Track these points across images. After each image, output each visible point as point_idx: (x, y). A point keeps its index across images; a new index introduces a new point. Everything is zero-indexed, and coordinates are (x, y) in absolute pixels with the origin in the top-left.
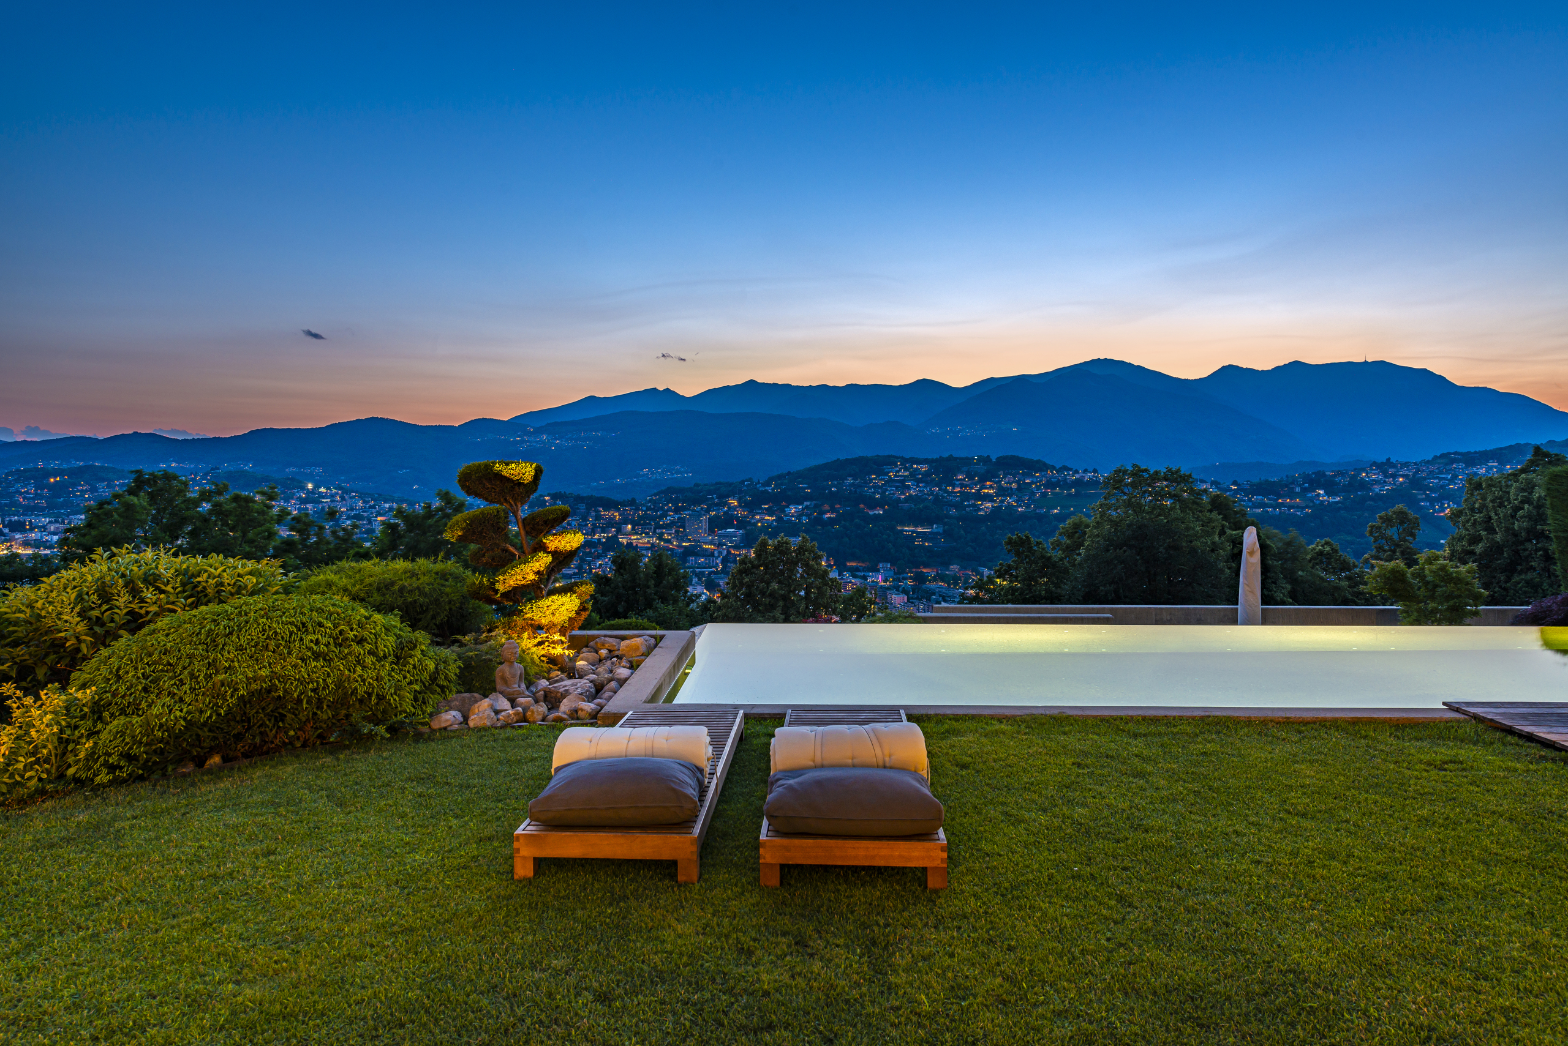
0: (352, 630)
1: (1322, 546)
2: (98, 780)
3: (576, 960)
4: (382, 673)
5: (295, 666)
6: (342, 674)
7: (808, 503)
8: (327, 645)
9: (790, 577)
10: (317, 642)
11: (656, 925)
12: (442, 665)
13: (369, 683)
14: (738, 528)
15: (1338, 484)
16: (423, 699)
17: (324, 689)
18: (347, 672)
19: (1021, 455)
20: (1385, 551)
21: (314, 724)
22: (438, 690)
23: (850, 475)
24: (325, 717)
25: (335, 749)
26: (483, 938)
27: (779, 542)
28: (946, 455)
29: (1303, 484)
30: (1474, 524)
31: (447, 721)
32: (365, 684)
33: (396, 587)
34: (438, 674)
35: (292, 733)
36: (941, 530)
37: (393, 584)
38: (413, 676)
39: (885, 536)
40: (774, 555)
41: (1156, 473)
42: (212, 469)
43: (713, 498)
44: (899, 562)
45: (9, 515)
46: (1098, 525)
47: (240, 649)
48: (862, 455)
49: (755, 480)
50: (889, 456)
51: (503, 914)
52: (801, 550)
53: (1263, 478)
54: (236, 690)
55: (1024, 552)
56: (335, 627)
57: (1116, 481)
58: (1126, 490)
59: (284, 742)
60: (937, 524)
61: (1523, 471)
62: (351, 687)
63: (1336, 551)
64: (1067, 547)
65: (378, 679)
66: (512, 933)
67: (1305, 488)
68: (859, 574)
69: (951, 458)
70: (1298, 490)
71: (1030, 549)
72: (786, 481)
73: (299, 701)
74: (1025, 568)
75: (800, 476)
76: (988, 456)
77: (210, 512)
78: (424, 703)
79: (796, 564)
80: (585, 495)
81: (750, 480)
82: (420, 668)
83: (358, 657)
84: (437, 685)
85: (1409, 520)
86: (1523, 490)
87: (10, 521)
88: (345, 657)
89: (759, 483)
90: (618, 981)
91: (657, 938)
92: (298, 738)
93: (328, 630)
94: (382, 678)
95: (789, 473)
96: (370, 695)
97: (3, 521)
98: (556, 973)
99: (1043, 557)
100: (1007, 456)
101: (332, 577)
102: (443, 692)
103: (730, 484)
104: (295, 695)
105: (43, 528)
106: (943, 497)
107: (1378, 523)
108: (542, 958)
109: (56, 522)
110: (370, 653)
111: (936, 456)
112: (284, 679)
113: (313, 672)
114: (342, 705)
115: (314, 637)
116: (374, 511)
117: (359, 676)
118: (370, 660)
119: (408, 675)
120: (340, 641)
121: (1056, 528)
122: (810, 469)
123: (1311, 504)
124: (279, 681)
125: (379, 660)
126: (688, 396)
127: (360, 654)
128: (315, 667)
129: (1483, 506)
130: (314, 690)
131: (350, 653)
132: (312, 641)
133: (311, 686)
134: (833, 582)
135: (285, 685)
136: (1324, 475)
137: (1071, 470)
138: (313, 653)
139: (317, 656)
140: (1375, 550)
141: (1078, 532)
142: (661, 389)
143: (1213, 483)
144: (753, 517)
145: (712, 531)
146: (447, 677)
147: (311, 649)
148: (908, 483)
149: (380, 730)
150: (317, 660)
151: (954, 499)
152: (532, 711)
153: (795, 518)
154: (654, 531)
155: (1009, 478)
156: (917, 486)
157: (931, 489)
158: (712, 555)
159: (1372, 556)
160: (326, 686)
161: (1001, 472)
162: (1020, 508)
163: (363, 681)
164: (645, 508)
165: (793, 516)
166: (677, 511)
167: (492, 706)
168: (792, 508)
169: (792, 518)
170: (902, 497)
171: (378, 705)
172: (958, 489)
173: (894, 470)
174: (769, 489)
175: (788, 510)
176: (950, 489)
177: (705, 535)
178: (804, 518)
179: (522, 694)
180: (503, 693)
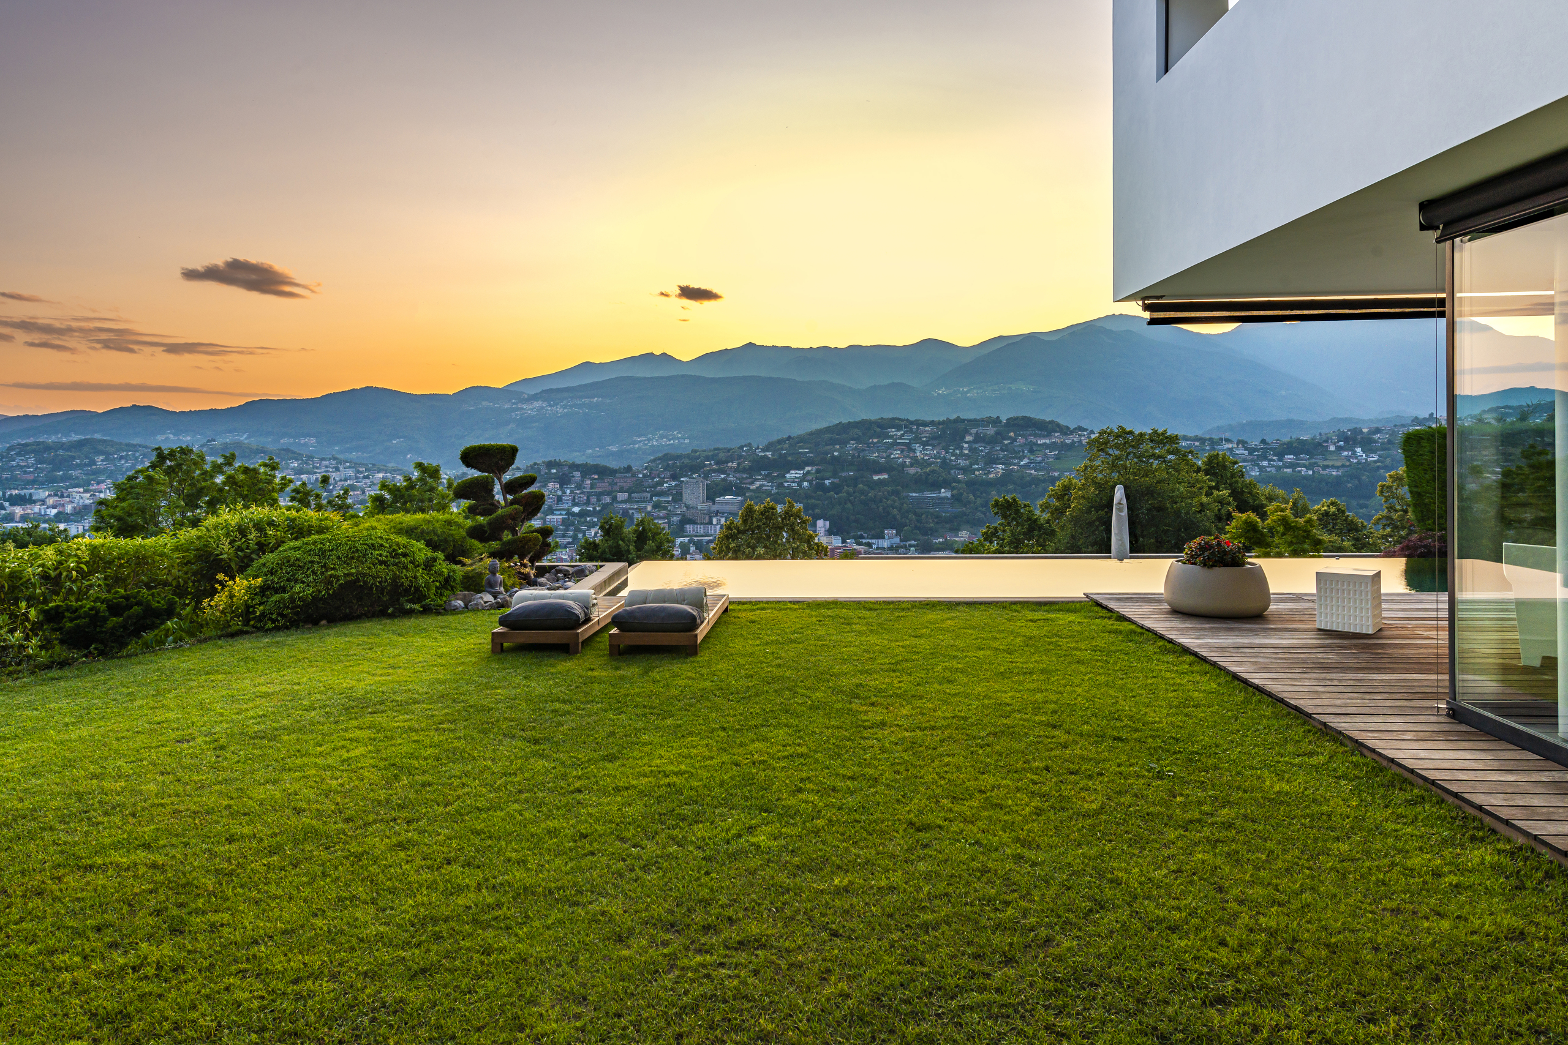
1: (1328, 506)
2: (266, 627)
4: (418, 574)
5: (369, 568)
6: (395, 574)
7: (810, 468)
8: (386, 557)
9: (776, 542)
10: (381, 555)
12: (452, 573)
13: (410, 579)
14: (737, 495)
15: (1376, 442)
16: (442, 592)
18: (398, 573)
19: (1032, 416)
21: (381, 603)
22: (450, 588)
23: (853, 439)
24: (386, 598)
25: (392, 616)
27: (765, 507)
28: (953, 417)
29: (1338, 442)
31: (455, 606)
32: (408, 580)
34: (450, 578)
35: (367, 607)
36: (949, 494)
37: (416, 528)
38: (435, 578)
39: (889, 502)
40: (760, 520)
41: (1141, 435)
42: (209, 441)
43: (711, 464)
44: (905, 528)
45: (10, 489)
46: (1084, 487)
47: (338, 558)
48: (865, 418)
49: (754, 445)
50: (894, 419)
52: (787, 514)
53: (1294, 437)
54: (338, 580)
55: (1011, 514)
57: (1101, 444)
58: (1111, 452)
59: (362, 613)
60: (945, 488)
62: (400, 582)
63: (1343, 512)
64: (1056, 510)
65: (415, 577)
67: (1341, 447)
68: (864, 541)
69: (958, 420)
70: (1332, 448)
71: (1017, 511)
72: (786, 446)
73: (371, 588)
74: (1011, 531)
75: (802, 440)
76: (998, 417)
77: (224, 483)
78: (443, 595)
79: (782, 528)
80: (580, 463)
81: (749, 445)
82: (441, 573)
83: (404, 564)
84: (449, 585)
87: (11, 495)
88: (397, 564)
89: (758, 448)
92: (370, 611)
94: (417, 578)
95: (789, 438)
96: (411, 587)
97: (4, 494)
99: (1029, 519)
100: (1018, 417)
101: (375, 524)
102: (452, 590)
103: (729, 450)
104: (370, 585)
105: (43, 502)
106: (951, 460)
107: (1389, 482)
109: (56, 495)
110: (410, 562)
111: (942, 419)
112: (365, 575)
113: (379, 572)
114: (395, 591)
116: (367, 481)
117: (405, 575)
118: (410, 566)
119: (432, 577)
120: (393, 555)
121: (1045, 490)
122: (811, 434)
123: (1348, 463)
124: (361, 576)
125: (416, 567)
126: (685, 360)
128: (380, 569)
130: (380, 582)
131: (399, 562)
133: (378, 580)
134: (818, 546)
135: (364, 578)
136: (1361, 432)
137: (1086, 430)
138: (379, 561)
139: (381, 563)
140: (1386, 511)
141: (1064, 494)
142: (658, 353)
143: (1239, 442)
144: (752, 483)
145: (711, 498)
146: (455, 580)
147: (377, 559)
148: (913, 446)
149: (417, 607)
150: (381, 565)
151: (962, 463)
152: (507, 601)
153: (795, 484)
154: (651, 498)
155: (1020, 440)
156: (924, 449)
157: (938, 453)
158: (711, 523)
159: (1383, 517)
160: (386, 581)
161: (1012, 434)
162: (1033, 472)
163: (407, 578)
164: (641, 476)
165: (794, 482)
166: (674, 477)
167: (481, 598)
168: (793, 474)
169: (793, 485)
170: (908, 461)
171: (414, 593)
172: (966, 452)
173: (899, 434)
174: (769, 454)
175: (788, 476)
176: (958, 452)
177: (703, 502)
178: (805, 483)
179: (500, 593)
180: (489, 592)
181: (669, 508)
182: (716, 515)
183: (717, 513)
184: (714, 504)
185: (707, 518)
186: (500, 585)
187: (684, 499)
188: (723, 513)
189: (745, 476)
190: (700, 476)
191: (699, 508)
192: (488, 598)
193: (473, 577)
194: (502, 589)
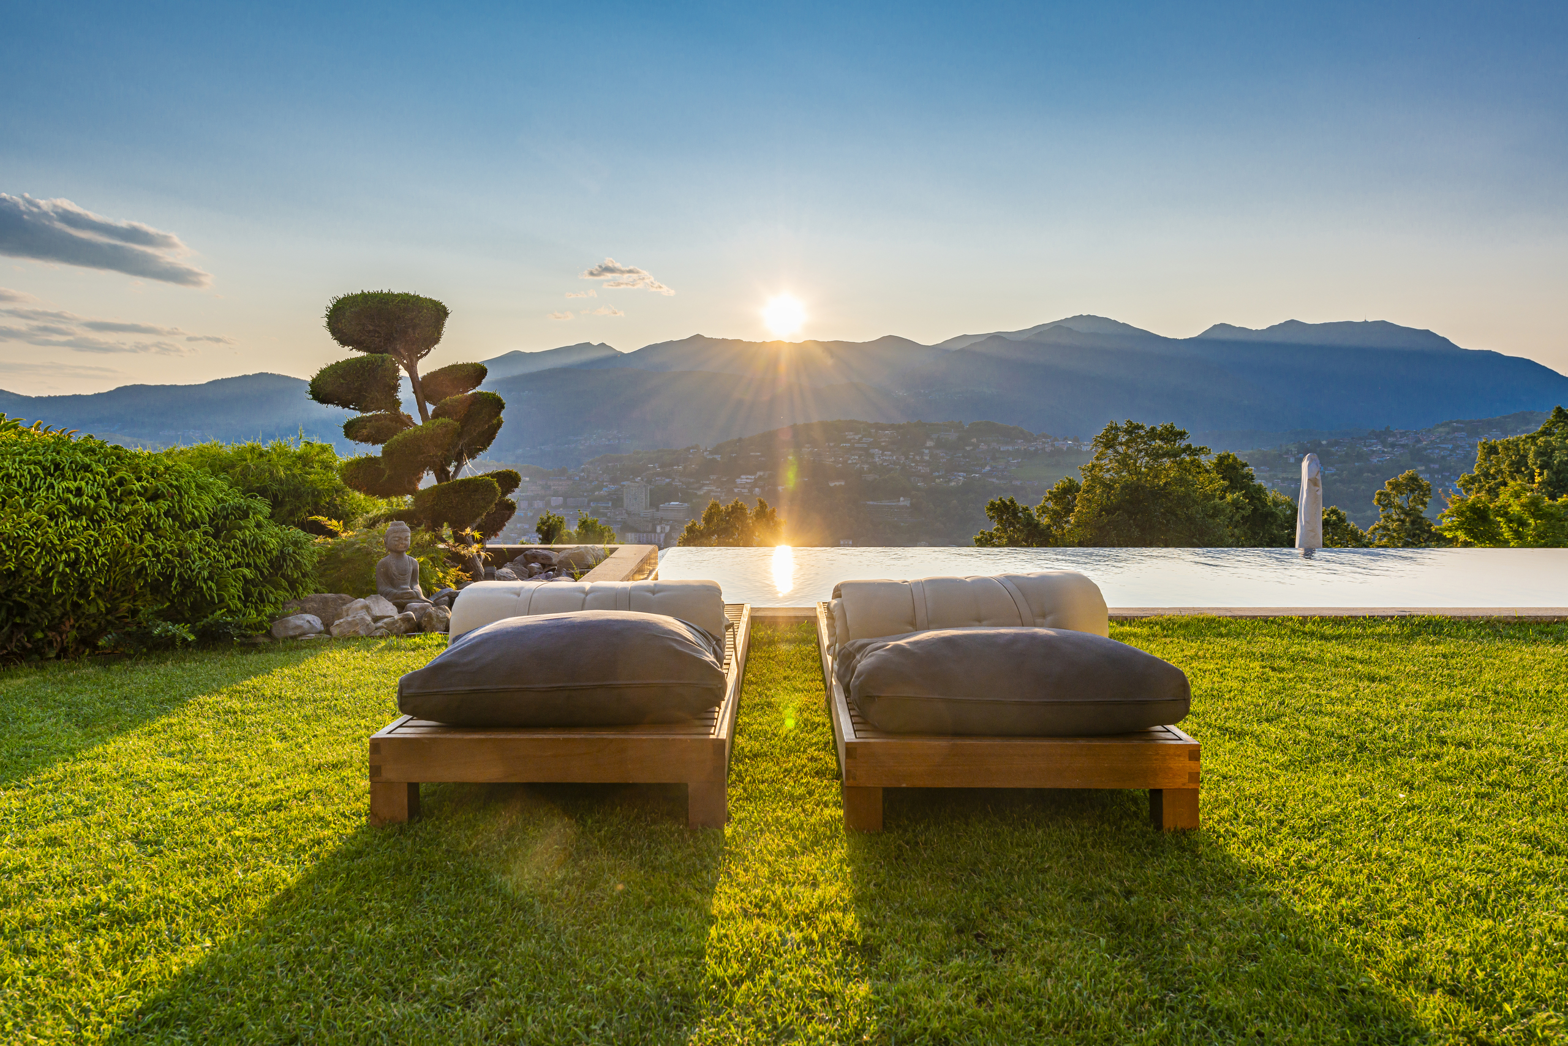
0: (139, 479)
1: (1328, 515)
3: (488, 976)
4: (191, 546)
5: (37, 524)
6: (121, 543)
7: (762, 473)
10: (79, 492)
11: (658, 900)
12: (291, 549)
13: (167, 560)
14: (683, 501)
15: (1335, 454)
16: (260, 593)
17: (88, 563)
18: (128, 541)
19: (994, 422)
20: (1393, 521)
21: (76, 621)
22: (285, 583)
23: (807, 443)
24: (93, 610)
25: (107, 658)
26: (289, 931)
27: (733, 507)
28: (914, 421)
31: (298, 627)
32: (159, 561)
33: (238, 469)
34: (285, 560)
35: (40, 635)
36: (907, 503)
38: (243, 557)
39: (845, 510)
40: (727, 522)
41: (1153, 430)
43: (654, 467)
44: (862, 539)
46: (1090, 488)
49: (702, 448)
50: (851, 422)
51: (338, 885)
52: (759, 515)
55: (1008, 519)
56: (111, 473)
57: (1110, 439)
58: (1120, 449)
59: (24, 648)
60: (904, 497)
62: (135, 564)
63: (1343, 521)
64: (1055, 514)
65: (182, 554)
66: (351, 921)
69: (919, 425)
71: (1014, 516)
72: (737, 448)
73: (46, 581)
75: (753, 442)
76: (961, 423)
78: (263, 601)
81: (697, 447)
82: (259, 547)
83: (148, 519)
84: (283, 576)
85: (1421, 488)
88: (126, 518)
90: (588, 1019)
91: (663, 925)
92: (50, 643)
93: (98, 477)
94: (188, 555)
95: (740, 440)
96: (169, 578)
98: (444, 1002)
100: (981, 423)
102: (291, 588)
103: (674, 452)
104: (38, 570)
106: (911, 467)
107: (1387, 490)
108: (413, 971)
110: (167, 514)
111: (902, 422)
113: (68, 536)
114: (124, 593)
115: (72, 485)
117: (150, 547)
118: (166, 523)
119: (233, 555)
120: (119, 492)
122: (763, 436)
124: (9, 547)
125: (184, 526)
126: (625, 352)
127: (151, 515)
128: (71, 528)
129: (1498, 472)
130: (73, 564)
131: (134, 513)
132: (69, 490)
133: (64, 556)
135: (19, 552)
138: (72, 508)
139: (77, 512)
140: (1383, 520)
141: (1067, 495)
142: (596, 344)
144: (700, 488)
145: (654, 504)
146: (297, 565)
147: (66, 501)
148: (872, 451)
149: (182, 631)
150: (76, 517)
151: (923, 469)
152: (430, 616)
153: (746, 491)
154: (589, 503)
155: (983, 446)
156: (883, 454)
157: (897, 458)
158: (654, 531)
159: (1381, 526)
160: (92, 560)
161: (974, 440)
162: (994, 480)
163: (157, 555)
164: (577, 478)
165: (744, 488)
166: (613, 481)
167: (367, 608)
168: (744, 479)
169: (743, 490)
170: (866, 467)
171: (182, 594)
172: (927, 458)
173: (857, 437)
174: (718, 457)
175: (738, 481)
176: (918, 458)
177: (646, 509)
178: (757, 489)
179: (416, 597)
180: (386, 595)
181: (609, 514)
182: (661, 523)
183: (661, 521)
184: (658, 510)
185: (650, 525)
186: (414, 581)
187: (625, 505)
188: (668, 521)
189: (692, 480)
190: (642, 479)
191: (642, 515)
192: (386, 608)
193: (349, 560)
194: (418, 588)
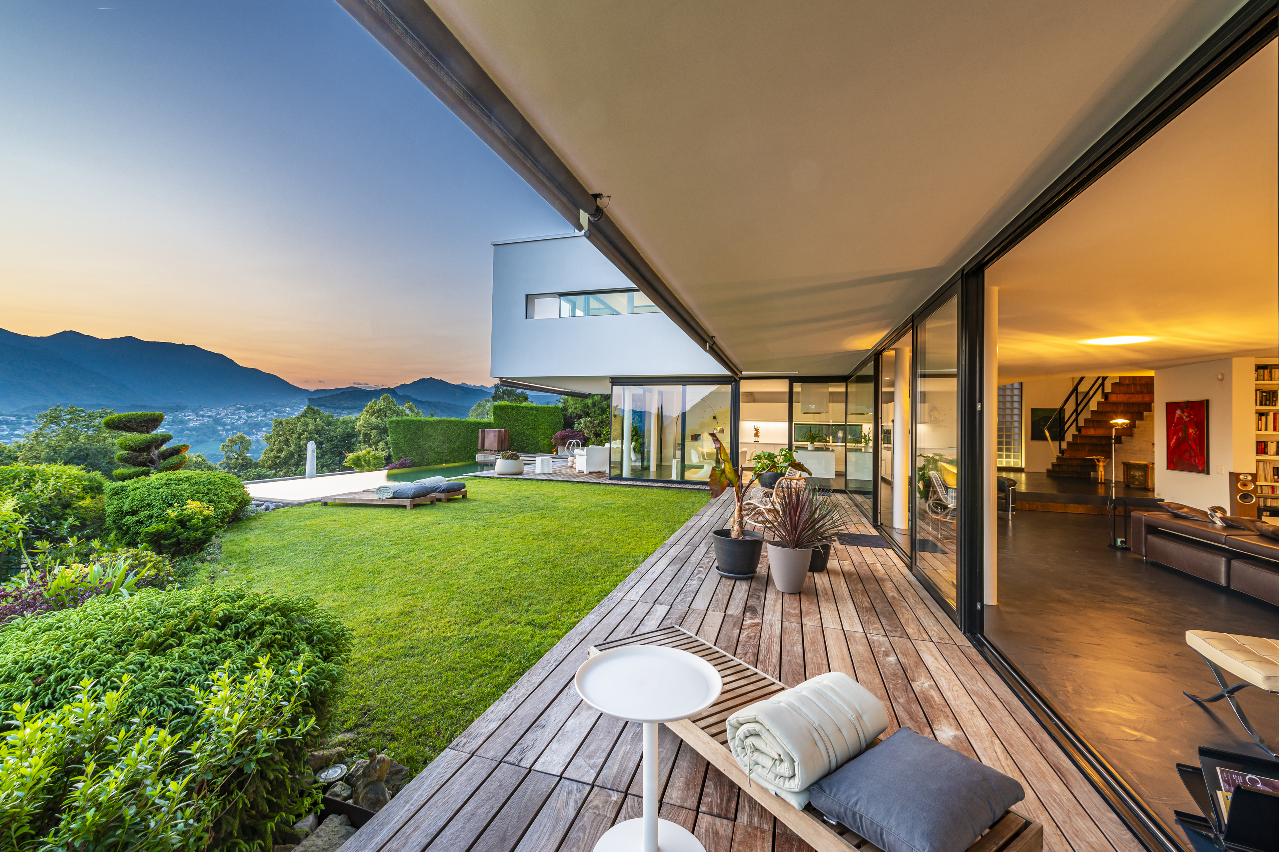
20: (231, 459)
30: (279, 443)
61: (302, 416)
85: (246, 442)
86: (303, 425)
129: (284, 434)
